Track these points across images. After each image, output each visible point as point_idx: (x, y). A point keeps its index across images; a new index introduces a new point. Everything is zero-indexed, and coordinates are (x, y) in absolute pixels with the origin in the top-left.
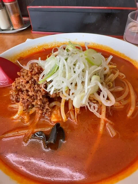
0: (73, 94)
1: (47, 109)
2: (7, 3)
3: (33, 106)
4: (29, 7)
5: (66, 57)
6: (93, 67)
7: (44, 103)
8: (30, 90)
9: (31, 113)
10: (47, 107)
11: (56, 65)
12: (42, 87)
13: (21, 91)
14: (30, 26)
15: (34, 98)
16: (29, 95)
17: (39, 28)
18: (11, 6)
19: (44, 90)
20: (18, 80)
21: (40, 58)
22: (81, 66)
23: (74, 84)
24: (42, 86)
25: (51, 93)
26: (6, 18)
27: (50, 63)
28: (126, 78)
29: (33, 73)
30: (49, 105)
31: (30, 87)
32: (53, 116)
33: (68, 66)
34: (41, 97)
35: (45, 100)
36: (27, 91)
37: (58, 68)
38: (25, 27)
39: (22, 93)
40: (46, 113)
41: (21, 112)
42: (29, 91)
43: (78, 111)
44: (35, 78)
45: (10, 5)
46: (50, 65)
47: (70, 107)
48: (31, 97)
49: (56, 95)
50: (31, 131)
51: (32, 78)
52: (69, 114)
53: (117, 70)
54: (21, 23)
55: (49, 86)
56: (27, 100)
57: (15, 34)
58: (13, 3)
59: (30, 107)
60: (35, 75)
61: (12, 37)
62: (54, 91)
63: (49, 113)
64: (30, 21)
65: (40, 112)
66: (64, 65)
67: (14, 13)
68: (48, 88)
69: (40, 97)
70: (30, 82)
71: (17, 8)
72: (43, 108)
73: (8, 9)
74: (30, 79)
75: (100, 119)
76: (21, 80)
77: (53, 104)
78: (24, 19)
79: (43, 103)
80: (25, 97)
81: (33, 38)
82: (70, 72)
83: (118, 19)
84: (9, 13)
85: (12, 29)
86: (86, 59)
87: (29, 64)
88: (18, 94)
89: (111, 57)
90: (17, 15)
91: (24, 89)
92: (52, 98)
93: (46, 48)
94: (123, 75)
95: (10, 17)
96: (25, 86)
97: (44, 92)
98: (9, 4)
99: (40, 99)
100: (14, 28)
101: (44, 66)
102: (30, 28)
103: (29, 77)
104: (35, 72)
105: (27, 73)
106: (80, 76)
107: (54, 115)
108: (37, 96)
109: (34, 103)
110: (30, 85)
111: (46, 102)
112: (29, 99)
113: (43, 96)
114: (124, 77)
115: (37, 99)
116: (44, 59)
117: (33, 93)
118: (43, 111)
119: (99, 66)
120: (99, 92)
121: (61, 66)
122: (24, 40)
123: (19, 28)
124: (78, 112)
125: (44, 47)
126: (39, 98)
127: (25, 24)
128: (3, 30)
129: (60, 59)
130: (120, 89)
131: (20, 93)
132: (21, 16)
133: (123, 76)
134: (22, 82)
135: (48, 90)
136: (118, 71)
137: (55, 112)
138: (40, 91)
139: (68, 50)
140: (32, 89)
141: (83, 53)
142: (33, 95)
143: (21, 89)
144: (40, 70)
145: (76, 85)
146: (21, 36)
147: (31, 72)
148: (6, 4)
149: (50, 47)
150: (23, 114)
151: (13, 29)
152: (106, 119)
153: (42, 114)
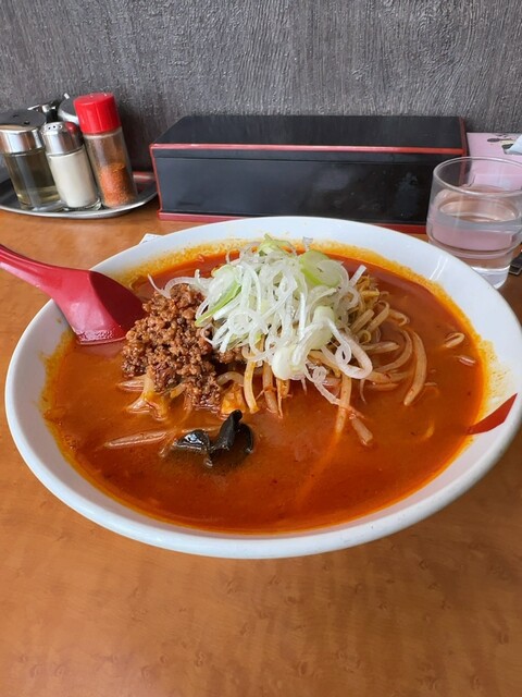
0: (271, 346)
1: (212, 387)
2: (92, 134)
3: (178, 380)
4: (155, 147)
5: (257, 266)
6: (317, 289)
7: (205, 373)
8: (172, 343)
9: (173, 395)
10: (211, 381)
11: (235, 283)
12: (202, 335)
13: (150, 345)
14: (156, 198)
15: (181, 359)
16: (170, 354)
17: (181, 204)
18: (105, 143)
19: (206, 343)
20: (141, 323)
21: (198, 271)
22: (290, 283)
23: (274, 328)
24: (202, 333)
25: (223, 350)
26: (87, 175)
27: (221, 280)
28: (410, 324)
29: (181, 304)
30: (216, 377)
31: (173, 337)
32: (226, 403)
33: (262, 284)
34: (199, 359)
35: (208, 366)
36: (166, 346)
37: (240, 289)
38: (141, 201)
39: (153, 351)
40: (208, 396)
41: (150, 394)
42: (169, 346)
43: (284, 390)
44: (186, 315)
45: (102, 140)
46: (222, 284)
47: (267, 382)
48: (175, 358)
49: (234, 357)
50: (173, 432)
51: (178, 316)
52: (263, 396)
53: (385, 305)
54: (129, 188)
55: (218, 333)
56: (166, 363)
57: (109, 220)
58: (110, 135)
59: (170, 381)
60: (185, 308)
61: (98, 229)
62: (229, 344)
63: (217, 396)
64: (155, 182)
65: (196, 391)
66: (253, 285)
67: (110, 161)
68: (216, 337)
69: (196, 357)
70: (173, 326)
71: (118, 149)
72: (203, 384)
73: (94, 151)
74: (174, 319)
75: (337, 406)
76: (151, 322)
77: (227, 377)
78: (137, 177)
79: (202, 373)
80: (161, 358)
81: (162, 232)
82: (266, 298)
83: (414, 178)
84: (94, 163)
85: (99, 205)
86: (303, 271)
87: (169, 286)
88: (143, 354)
89: (362, 269)
90: (118, 167)
91: (159, 342)
92: (223, 363)
93: (208, 255)
94: (402, 316)
95: (98, 174)
96: (161, 336)
97: (205, 348)
98: (100, 137)
99: (197, 364)
100: (106, 204)
101: (207, 290)
102: (153, 205)
103: (170, 312)
104: (185, 302)
105: (166, 307)
106: (288, 306)
107: (229, 400)
108: (188, 357)
109: (182, 372)
110: (173, 332)
111: (210, 371)
112: (172, 364)
113: (202, 356)
114: (404, 323)
115: (188, 362)
116: (206, 274)
117: (181, 349)
118: (203, 389)
119: (330, 287)
120: (333, 345)
121: (245, 285)
122: (134, 239)
123: (120, 205)
124: (285, 393)
125: (203, 253)
126: (193, 361)
127: (139, 192)
128: (72, 210)
129: (244, 270)
130: (391, 346)
131: (149, 350)
132: (129, 170)
133: (402, 320)
134: (155, 325)
135: (214, 343)
136: (388, 305)
137: (231, 395)
138: (197, 346)
139: (262, 254)
140: (177, 340)
141: (295, 259)
142: (180, 354)
143: (151, 341)
144: (198, 298)
145: (280, 329)
146: (126, 227)
147: (176, 303)
148: (88, 137)
149: (216, 252)
150: (155, 399)
151: (103, 208)
152: (351, 408)
153: (199, 396)
